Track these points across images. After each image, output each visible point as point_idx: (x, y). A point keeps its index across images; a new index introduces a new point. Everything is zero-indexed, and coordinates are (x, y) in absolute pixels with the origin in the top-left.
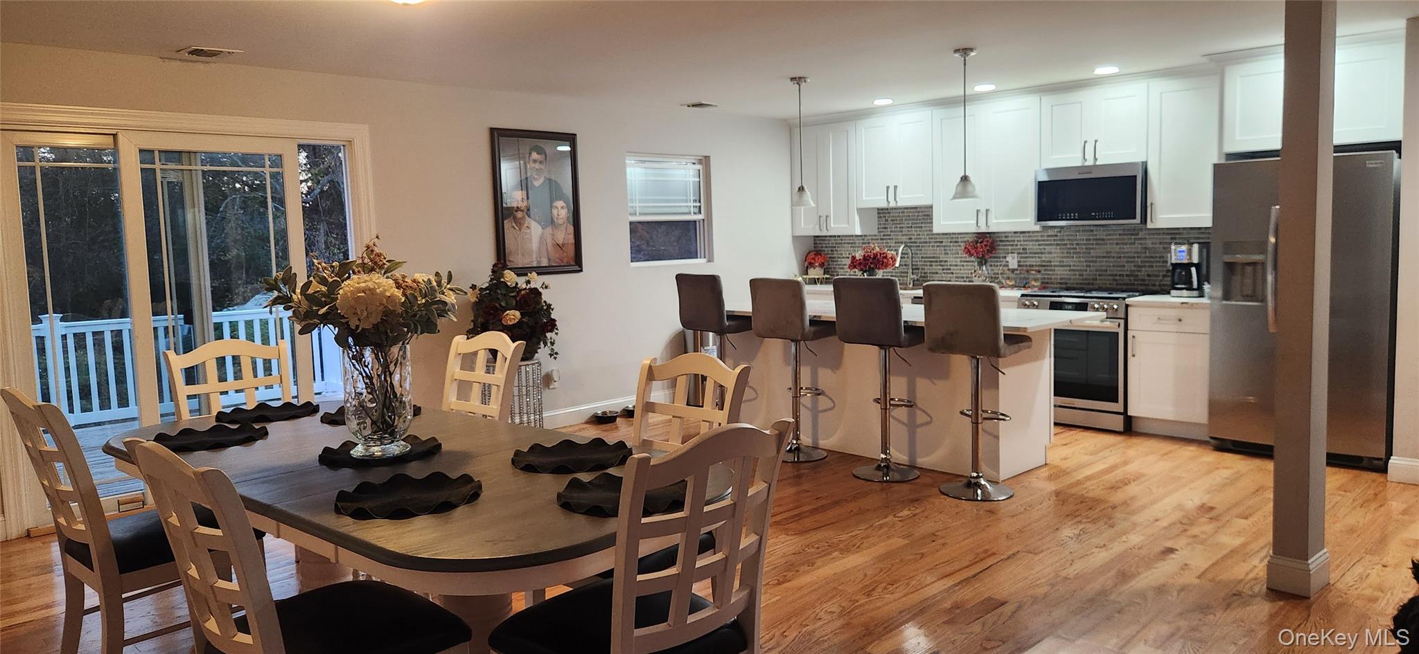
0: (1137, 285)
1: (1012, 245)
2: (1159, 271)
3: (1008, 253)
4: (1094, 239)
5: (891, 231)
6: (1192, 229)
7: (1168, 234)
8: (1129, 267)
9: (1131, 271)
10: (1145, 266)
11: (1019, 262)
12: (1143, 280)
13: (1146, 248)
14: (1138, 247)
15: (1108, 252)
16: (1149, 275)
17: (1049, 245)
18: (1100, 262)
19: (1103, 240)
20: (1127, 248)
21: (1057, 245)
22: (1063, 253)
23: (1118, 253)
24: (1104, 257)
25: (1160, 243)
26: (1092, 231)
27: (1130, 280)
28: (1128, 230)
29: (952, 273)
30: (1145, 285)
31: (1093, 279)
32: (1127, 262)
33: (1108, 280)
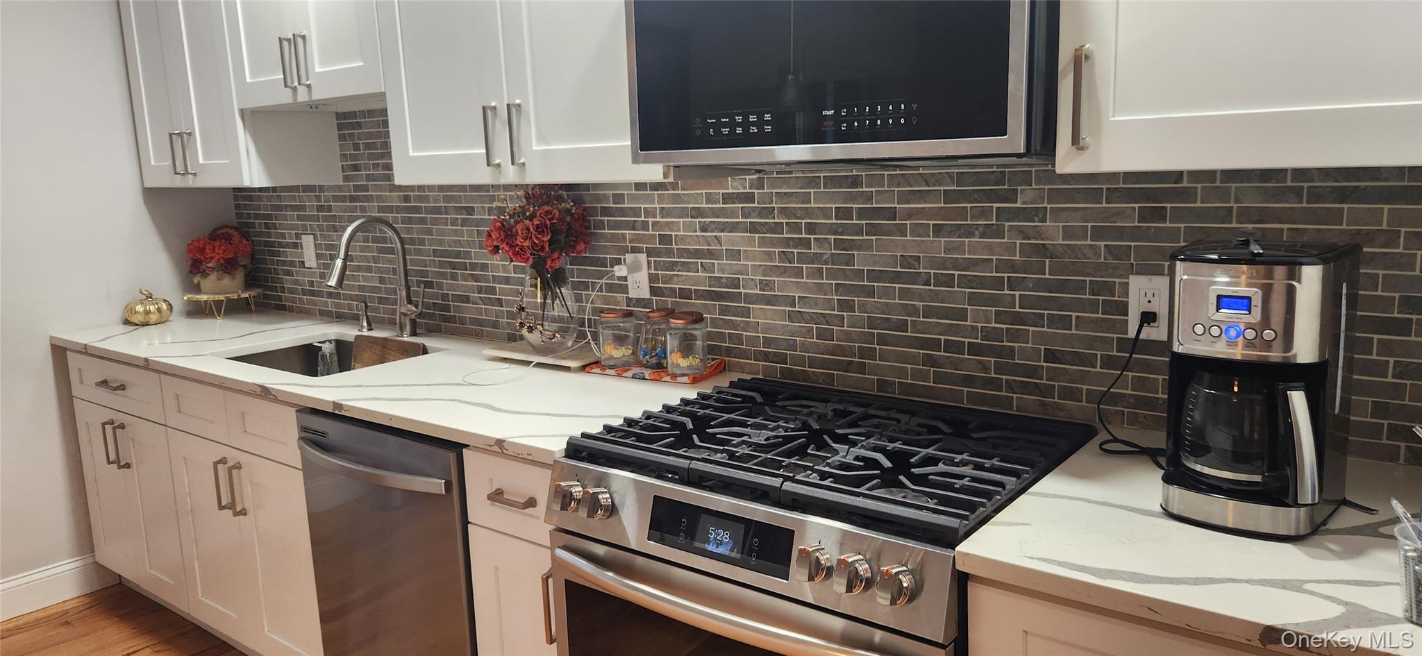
0: (1010, 386)
1: (633, 226)
2: (1091, 343)
3: (625, 251)
4: (862, 213)
5: (369, 178)
6: (1232, 175)
7: (1130, 195)
8: (980, 318)
9: (988, 334)
10: (1038, 320)
11: (653, 278)
12: (1033, 372)
13: (1043, 250)
14: (1009, 247)
15: (906, 261)
16: (1051, 356)
17: (733, 228)
18: (886, 293)
19: (892, 214)
20: (971, 247)
21: (754, 228)
22: (770, 256)
23: (943, 264)
24: (896, 277)
25: (1098, 233)
26: (856, 182)
27: (986, 369)
28: (980, 178)
29: (500, 302)
30: (1037, 389)
31: (863, 353)
32: (973, 300)
33: (906, 359)
